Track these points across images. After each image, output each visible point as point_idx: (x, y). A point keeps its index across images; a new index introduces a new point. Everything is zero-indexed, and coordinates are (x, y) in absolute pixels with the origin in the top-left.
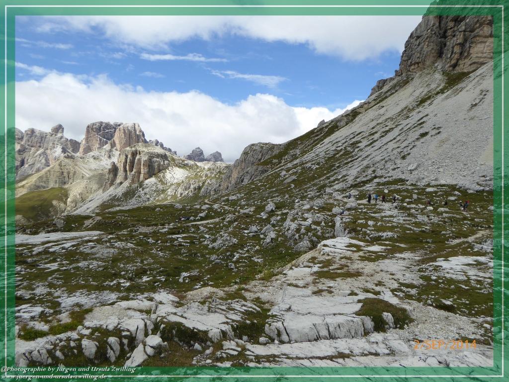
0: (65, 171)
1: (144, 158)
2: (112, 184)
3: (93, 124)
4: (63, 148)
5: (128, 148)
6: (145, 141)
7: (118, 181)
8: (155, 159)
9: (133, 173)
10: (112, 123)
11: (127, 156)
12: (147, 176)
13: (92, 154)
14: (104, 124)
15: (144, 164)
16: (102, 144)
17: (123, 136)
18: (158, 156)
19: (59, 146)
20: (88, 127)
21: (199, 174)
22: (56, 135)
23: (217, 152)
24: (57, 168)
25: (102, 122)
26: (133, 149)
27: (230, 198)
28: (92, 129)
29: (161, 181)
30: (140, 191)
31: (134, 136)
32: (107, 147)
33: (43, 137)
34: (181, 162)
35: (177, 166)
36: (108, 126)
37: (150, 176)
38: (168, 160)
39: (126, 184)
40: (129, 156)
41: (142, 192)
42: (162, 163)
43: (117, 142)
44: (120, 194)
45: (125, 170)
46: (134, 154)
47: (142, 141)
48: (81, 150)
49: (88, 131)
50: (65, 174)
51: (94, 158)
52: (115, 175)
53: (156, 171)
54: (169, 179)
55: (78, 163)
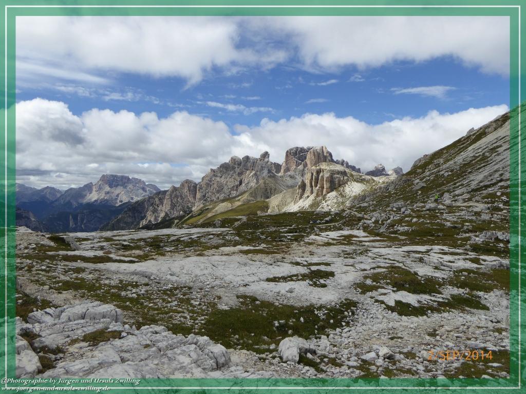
0: (268, 188)
1: (327, 175)
2: (301, 198)
3: (291, 150)
4: (268, 170)
5: (313, 167)
6: (332, 161)
7: (306, 195)
8: (336, 176)
9: (318, 188)
10: (305, 148)
11: (312, 174)
12: (329, 190)
13: (289, 173)
14: (299, 149)
15: (326, 181)
16: (298, 165)
17: (313, 158)
18: (338, 172)
19: (266, 169)
20: (287, 152)
21: (374, 187)
22: (264, 160)
23: (398, 167)
24: (263, 185)
25: (297, 148)
26: (318, 168)
28: (290, 153)
29: (341, 194)
30: (323, 203)
31: (322, 156)
32: (301, 167)
33: (255, 162)
34: (359, 177)
35: (355, 181)
36: (302, 150)
37: (332, 191)
38: (348, 177)
39: (312, 197)
40: (315, 174)
41: (325, 204)
42: (342, 179)
43: (308, 162)
44: (307, 206)
45: (311, 186)
46: (318, 172)
47: (329, 161)
48: (282, 171)
49: (287, 155)
50: (269, 191)
51: (291, 177)
52: (304, 190)
53: (337, 185)
54: (348, 193)
55: (279, 182)
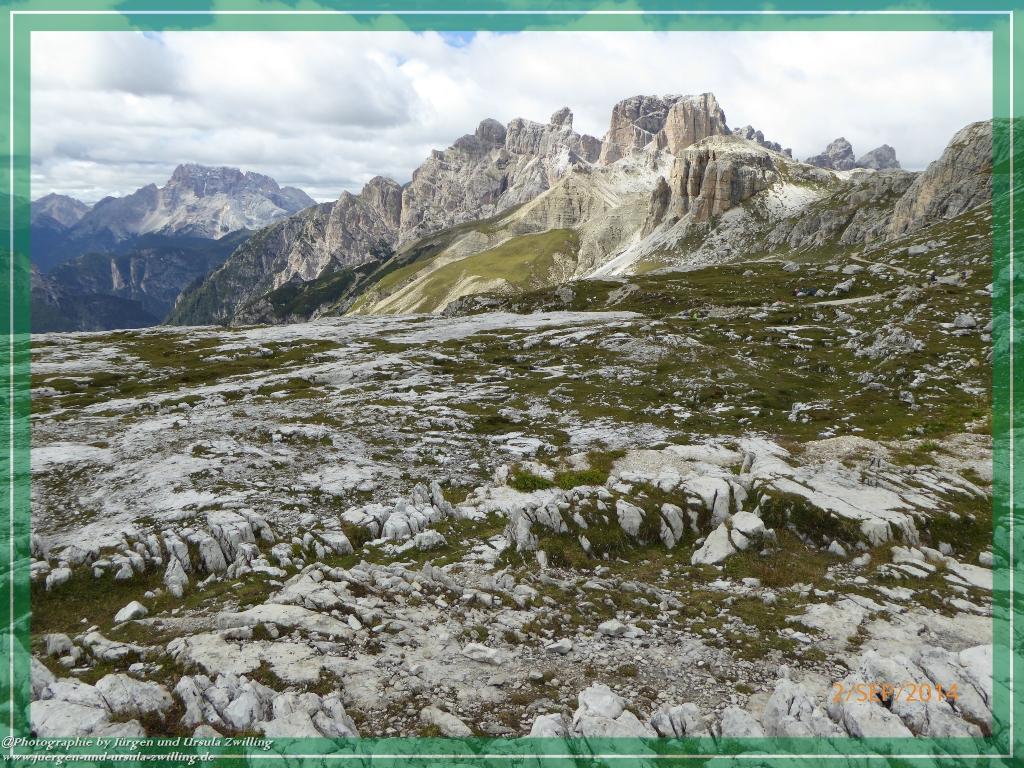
0: (575, 198)
1: (724, 165)
2: (658, 221)
3: (626, 102)
4: (571, 154)
5: (691, 148)
6: (726, 132)
7: (670, 216)
8: (745, 168)
9: (699, 198)
10: (660, 97)
11: (688, 164)
12: (727, 204)
13: (622, 162)
14: (645, 101)
15: (721, 180)
16: (641, 141)
17: (682, 122)
18: (752, 161)
19: (564, 150)
20: (616, 108)
21: (840, 197)
22: (558, 129)
23: (886, 147)
24: (561, 192)
25: (641, 97)
26: (702, 148)
27: (912, 250)
28: (624, 112)
29: (756, 214)
30: (712, 236)
31: (705, 120)
32: (652, 147)
33: (537, 133)
34: (801, 172)
35: (791, 180)
36: (653, 103)
37: (734, 205)
38: (774, 170)
39: (685, 221)
40: (693, 164)
41: (716, 237)
42: (760, 176)
43: (670, 135)
44: (674, 241)
45: (685, 194)
46: (703, 159)
47: (721, 131)
48: (603, 155)
49: (615, 118)
50: (575, 204)
51: (627, 171)
52: (665, 203)
53: (746, 194)
54: (774, 210)
55: (597, 182)
